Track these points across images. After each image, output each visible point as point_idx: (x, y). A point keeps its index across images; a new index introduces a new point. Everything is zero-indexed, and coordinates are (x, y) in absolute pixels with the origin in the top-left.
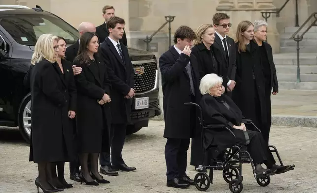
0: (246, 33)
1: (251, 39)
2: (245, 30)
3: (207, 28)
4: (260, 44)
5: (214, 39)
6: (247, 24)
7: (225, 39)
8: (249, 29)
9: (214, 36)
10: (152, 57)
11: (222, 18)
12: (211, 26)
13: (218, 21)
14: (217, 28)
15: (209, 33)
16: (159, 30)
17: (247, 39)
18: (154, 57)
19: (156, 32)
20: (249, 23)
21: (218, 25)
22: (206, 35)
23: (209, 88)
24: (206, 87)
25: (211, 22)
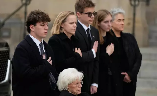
0: (103, 23)
1: (108, 30)
2: (102, 20)
3: (68, 16)
4: (118, 36)
5: (75, 28)
6: (105, 13)
7: (88, 29)
8: (106, 19)
9: (75, 25)
10: (5, 45)
11: (87, 6)
12: (73, 14)
13: (83, 9)
14: (81, 16)
15: (71, 21)
16: (13, 14)
17: (104, 31)
18: (7, 45)
19: (9, 16)
20: (107, 13)
21: (82, 13)
22: (67, 23)
23: (67, 84)
24: (64, 83)
25: (73, 10)
